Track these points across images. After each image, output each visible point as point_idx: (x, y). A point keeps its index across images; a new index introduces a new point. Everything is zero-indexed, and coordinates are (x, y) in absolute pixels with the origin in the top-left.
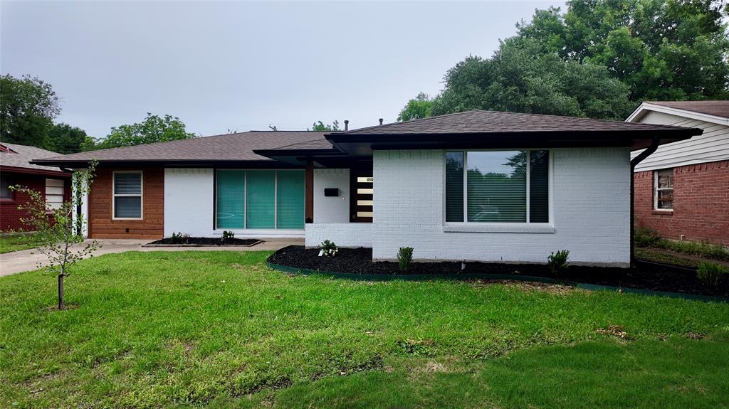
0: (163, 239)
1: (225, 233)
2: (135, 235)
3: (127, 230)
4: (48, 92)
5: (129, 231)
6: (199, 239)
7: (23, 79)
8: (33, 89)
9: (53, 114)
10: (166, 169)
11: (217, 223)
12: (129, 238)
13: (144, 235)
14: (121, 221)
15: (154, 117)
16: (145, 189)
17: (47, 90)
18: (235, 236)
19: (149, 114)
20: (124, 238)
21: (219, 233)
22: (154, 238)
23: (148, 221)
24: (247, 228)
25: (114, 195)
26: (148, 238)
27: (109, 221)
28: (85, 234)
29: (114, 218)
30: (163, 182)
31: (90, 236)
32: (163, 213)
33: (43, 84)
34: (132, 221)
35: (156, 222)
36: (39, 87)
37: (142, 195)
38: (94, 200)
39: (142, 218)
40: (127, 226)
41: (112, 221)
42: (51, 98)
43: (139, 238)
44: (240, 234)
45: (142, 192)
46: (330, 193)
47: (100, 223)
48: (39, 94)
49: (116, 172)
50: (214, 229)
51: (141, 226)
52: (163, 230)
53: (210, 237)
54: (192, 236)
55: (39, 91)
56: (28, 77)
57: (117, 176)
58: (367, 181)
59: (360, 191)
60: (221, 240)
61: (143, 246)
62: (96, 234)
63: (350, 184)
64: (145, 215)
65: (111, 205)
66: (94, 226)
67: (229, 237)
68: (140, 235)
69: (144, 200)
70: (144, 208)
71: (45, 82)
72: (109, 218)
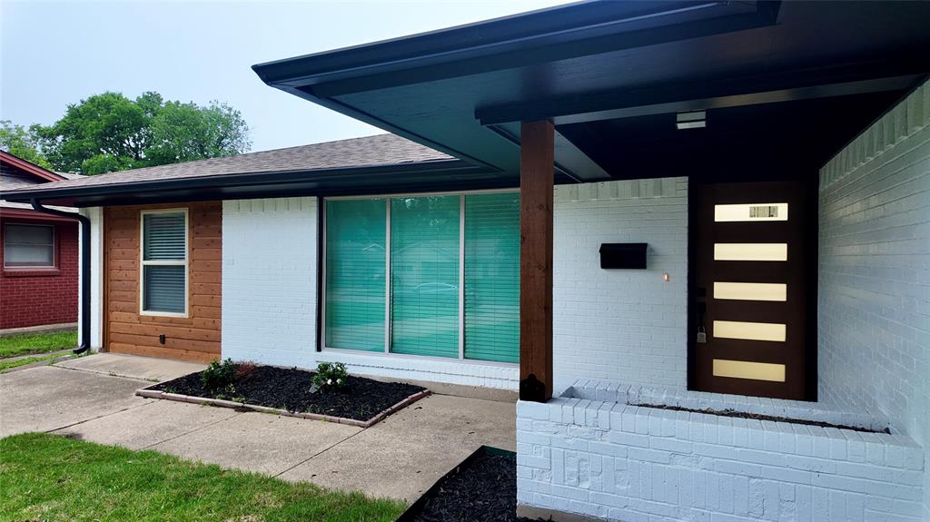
1: (322, 369)
2: (174, 351)
3: (163, 339)
4: (238, 121)
5: (165, 341)
8: (220, 118)
10: (223, 201)
11: (327, 327)
12: (166, 356)
13: (190, 353)
14: (154, 318)
16: (192, 249)
17: (236, 118)
20: (158, 356)
22: (206, 362)
23: (195, 321)
24: (391, 351)
25: (143, 263)
26: (196, 359)
27: (134, 316)
28: (96, 340)
29: (142, 313)
30: (219, 231)
31: (106, 347)
32: (221, 303)
33: (232, 113)
34: (171, 320)
36: (228, 115)
37: (185, 262)
38: (112, 274)
39: (186, 315)
40: (162, 330)
41: (140, 318)
42: (241, 129)
44: (375, 366)
45: (187, 256)
46: (621, 257)
47: (122, 320)
49: (146, 213)
50: (319, 349)
51: (183, 331)
52: (220, 342)
53: (309, 367)
55: (227, 120)
57: (147, 220)
58: (751, 216)
59: (724, 252)
60: (313, 390)
61: (138, 395)
62: (116, 344)
63: (690, 227)
64: (192, 306)
65: (138, 283)
66: (114, 326)
67: (329, 382)
68: (183, 352)
69: (190, 273)
70: (190, 290)
71: (234, 109)
72: (135, 310)
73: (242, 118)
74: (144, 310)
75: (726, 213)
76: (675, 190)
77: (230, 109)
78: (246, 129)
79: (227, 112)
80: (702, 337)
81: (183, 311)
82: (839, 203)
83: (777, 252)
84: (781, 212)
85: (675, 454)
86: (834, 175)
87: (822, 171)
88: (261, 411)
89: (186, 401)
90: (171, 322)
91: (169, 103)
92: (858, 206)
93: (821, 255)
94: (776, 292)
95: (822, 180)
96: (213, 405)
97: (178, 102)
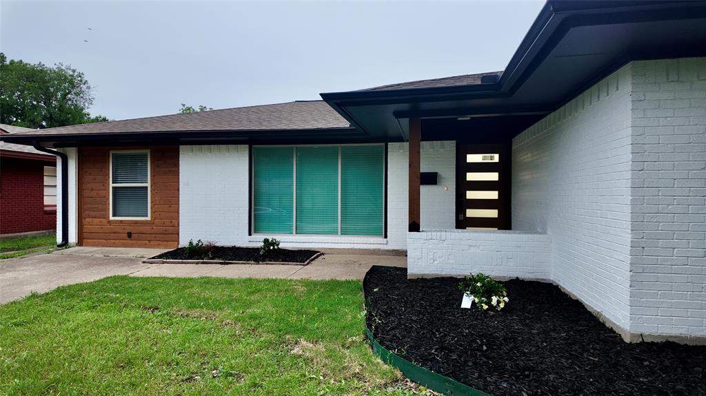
0: (178, 249)
1: (266, 241)
2: (139, 242)
3: (130, 235)
4: (81, 81)
5: (131, 236)
6: (229, 248)
7: (55, 67)
8: (66, 78)
9: (86, 104)
10: (180, 146)
11: (254, 225)
12: (132, 246)
13: (152, 243)
14: (121, 221)
15: (189, 109)
16: (153, 176)
17: (79, 79)
18: (281, 246)
19: (184, 105)
20: (125, 246)
21: (257, 241)
22: (166, 247)
23: (157, 222)
24: (297, 233)
25: (111, 185)
26: (158, 246)
27: (104, 221)
28: (73, 238)
29: (111, 218)
30: (177, 165)
31: (80, 242)
32: (178, 210)
33: (76, 74)
34: (136, 222)
35: (169, 224)
36: (72, 76)
37: (148, 185)
38: (86, 193)
39: (149, 218)
40: (129, 229)
41: (110, 222)
42: (84, 87)
43: (145, 246)
44: (288, 241)
45: (149, 181)
47: (92, 224)
48: (71, 82)
49: (115, 152)
50: (250, 234)
51: (147, 229)
52: (178, 234)
53: (244, 245)
54: (219, 244)
55: (72, 79)
56: (60, 66)
57: (115, 157)
58: (483, 160)
59: (471, 177)
60: (261, 253)
61: (144, 262)
62: (89, 240)
63: (456, 165)
64: (153, 213)
65: (109, 199)
66: (86, 228)
67: (272, 248)
68: (147, 242)
69: (151, 191)
70: (152, 202)
71: (77, 71)
72: (107, 217)
73: (85, 79)
74: (113, 216)
75: (472, 158)
76: (450, 147)
77: (74, 71)
78: (89, 88)
79: (71, 73)
80: (461, 217)
81: (147, 216)
82: (521, 154)
83: (494, 176)
84: (496, 158)
85: (471, 246)
86: (519, 142)
87: (513, 140)
88: (238, 263)
89: (182, 263)
90: (136, 223)
91: (12, 62)
92: (529, 155)
93: (513, 177)
94: (493, 195)
95: (513, 145)
96: (203, 263)
97: (21, 61)
